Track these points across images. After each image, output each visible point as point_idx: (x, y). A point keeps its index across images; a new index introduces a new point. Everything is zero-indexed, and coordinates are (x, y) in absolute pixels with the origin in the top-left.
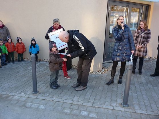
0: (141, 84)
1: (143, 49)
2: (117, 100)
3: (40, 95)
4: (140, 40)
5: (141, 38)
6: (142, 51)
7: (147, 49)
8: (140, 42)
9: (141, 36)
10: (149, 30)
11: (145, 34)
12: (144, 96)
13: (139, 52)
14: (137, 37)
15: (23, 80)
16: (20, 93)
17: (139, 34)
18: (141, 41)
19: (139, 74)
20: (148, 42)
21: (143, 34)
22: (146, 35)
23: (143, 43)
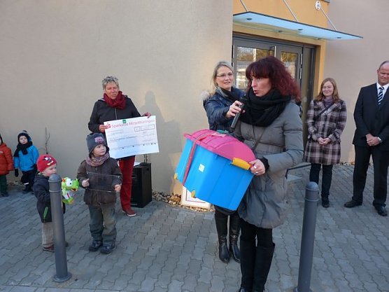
0: (325, 229)
1: (331, 147)
2: (281, 279)
3: (77, 284)
4: (324, 125)
5: (326, 120)
6: (331, 151)
7: (340, 147)
8: (323, 130)
9: (326, 116)
10: (342, 102)
11: (334, 110)
12: (340, 262)
13: (322, 154)
14: (316, 119)
15: (27, 243)
16: (19, 285)
17: (320, 112)
18: (326, 128)
19: (324, 206)
20: (341, 128)
21: (329, 110)
22: (336, 114)
23: (330, 131)
